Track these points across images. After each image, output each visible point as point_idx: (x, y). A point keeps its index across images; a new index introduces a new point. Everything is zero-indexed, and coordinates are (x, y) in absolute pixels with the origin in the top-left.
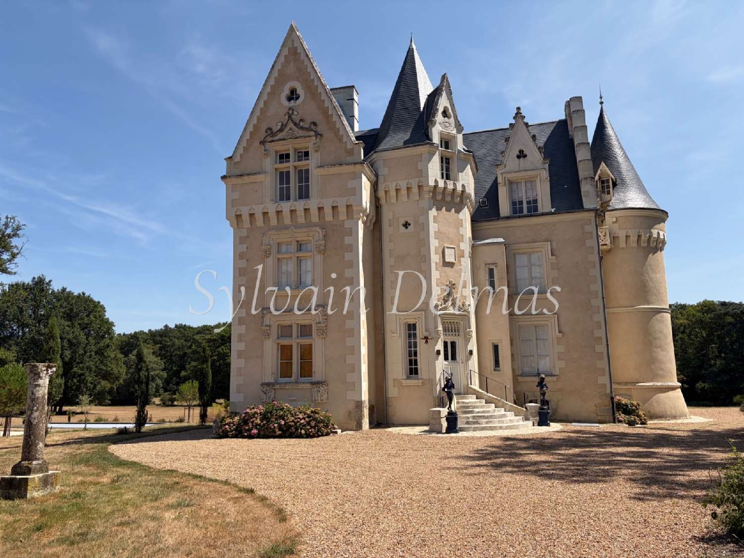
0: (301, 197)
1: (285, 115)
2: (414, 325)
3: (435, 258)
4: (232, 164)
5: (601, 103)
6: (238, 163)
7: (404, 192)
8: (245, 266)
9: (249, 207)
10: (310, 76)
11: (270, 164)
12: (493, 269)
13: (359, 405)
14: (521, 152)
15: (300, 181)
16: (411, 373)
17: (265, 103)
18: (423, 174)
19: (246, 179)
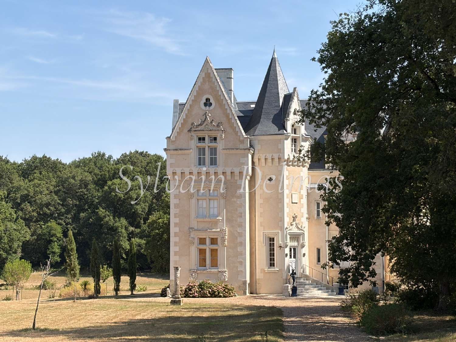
0: (211, 164)
1: (203, 115)
2: (273, 239)
3: (286, 201)
4: (170, 141)
6: (174, 141)
7: (270, 160)
8: (178, 203)
9: (181, 168)
10: (218, 93)
11: (194, 143)
12: (319, 203)
13: (245, 282)
15: (211, 154)
16: (271, 266)
17: (190, 106)
18: (282, 151)
19: (180, 152)
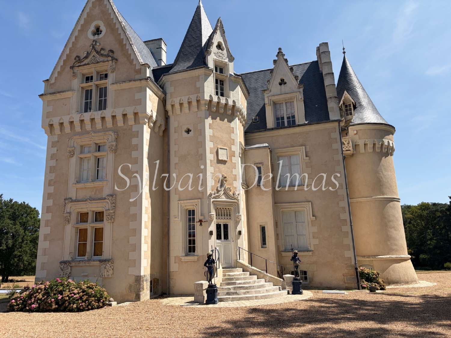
0: (100, 109)
1: (90, 46)
2: (194, 211)
3: (210, 157)
4: (49, 85)
5: (344, 53)
6: (53, 84)
7: (186, 105)
8: (55, 165)
9: (59, 118)
10: (110, 16)
11: (76, 83)
12: (260, 167)
13: (138, 279)
14: (282, 80)
15: (101, 96)
16: (190, 251)
17: (76, 37)
18: (200, 90)
19: (58, 96)
